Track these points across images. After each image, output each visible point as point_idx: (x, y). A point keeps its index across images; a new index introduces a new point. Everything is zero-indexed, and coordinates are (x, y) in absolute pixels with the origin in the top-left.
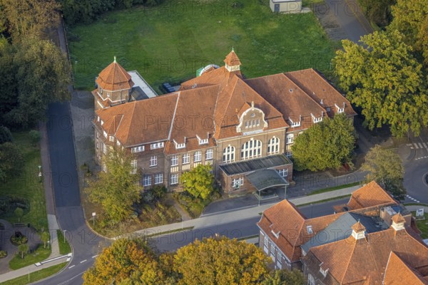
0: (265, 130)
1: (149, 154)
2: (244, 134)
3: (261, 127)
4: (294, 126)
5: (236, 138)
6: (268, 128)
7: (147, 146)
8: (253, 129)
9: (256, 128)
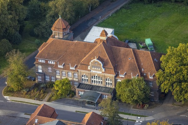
0: (103, 72)
1: (47, 65)
2: (92, 71)
3: (101, 70)
4: (121, 76)
5: (87, 72)
6: (104, 73)
7: (47, 61)
8: (96, 70)
9: (98, 70)
